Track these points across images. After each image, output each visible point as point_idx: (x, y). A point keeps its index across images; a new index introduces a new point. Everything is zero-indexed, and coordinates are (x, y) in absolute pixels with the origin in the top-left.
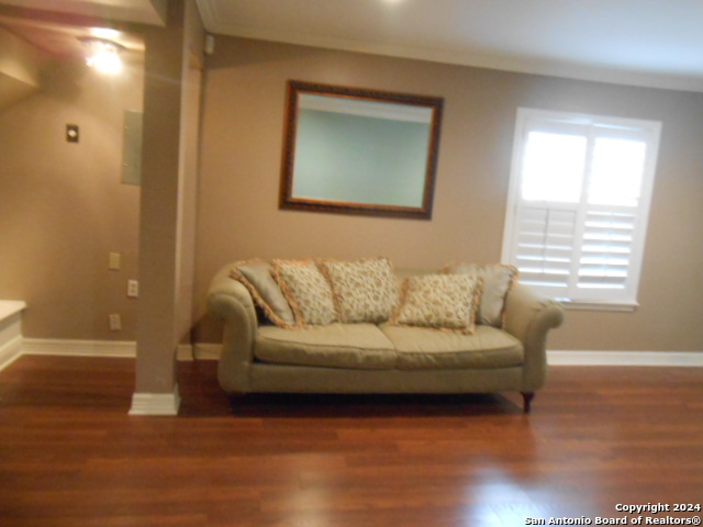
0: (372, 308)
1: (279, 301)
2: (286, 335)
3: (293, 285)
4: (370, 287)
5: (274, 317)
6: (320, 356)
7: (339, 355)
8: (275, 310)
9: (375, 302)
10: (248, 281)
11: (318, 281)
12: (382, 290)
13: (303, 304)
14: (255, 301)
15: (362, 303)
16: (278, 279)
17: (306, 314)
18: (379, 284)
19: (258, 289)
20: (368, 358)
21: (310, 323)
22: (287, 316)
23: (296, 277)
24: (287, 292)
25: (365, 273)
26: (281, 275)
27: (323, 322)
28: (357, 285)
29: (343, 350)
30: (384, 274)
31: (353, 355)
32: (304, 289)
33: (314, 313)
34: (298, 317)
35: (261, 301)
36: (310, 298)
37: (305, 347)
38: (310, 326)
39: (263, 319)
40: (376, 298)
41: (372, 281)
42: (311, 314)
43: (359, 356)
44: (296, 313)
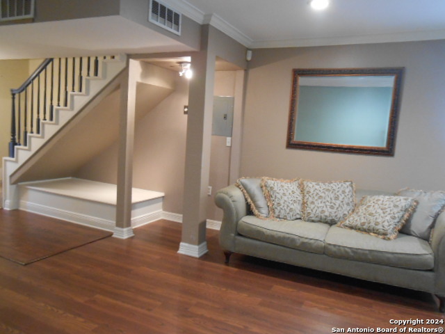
0: (327, 214)
1: (261, 202)
2: (262, 223)
3: (272, 193)
4: (329, 199)
5: (256, 212)
6: (272, 236)
7: (284, 238)
8: (258, 207)
9: (330, 210)
10: (245, 188)
11: (293, 192)
12: (338, 202)
13: (275, 206)
14: (246, 200)
15: (320, 209)
16: (264, 188)
17: (277, 211)
18: (337, 198)
19: (248, 192)
20: (303, 243)
21: (278, 217)
22: (264, 211)
23: (275, 189)
24: (268, 197)
25: (328, 190)
26: (266, 186)
27: (289, 218)
28: (320, 197)
29: (288, 236)
30: (344, 192)
31: (293, 240)
32: (278, 196)
33: (283, 212)
34: (271, 212)
35: (249, 200)
36: (282, 202)
37: (264, 230)
38: (278, 219)
39: (249, 212)
40: (332, 207)
41: (332, 196)
42: (280, 212)
43: (298, 241)
44: (271, 210)
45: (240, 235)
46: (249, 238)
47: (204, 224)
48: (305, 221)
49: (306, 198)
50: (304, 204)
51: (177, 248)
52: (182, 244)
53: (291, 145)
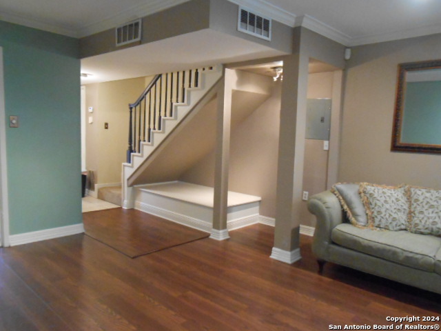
0: (439, 226)
1: (359, 209)
2: (359, 232)
3: (371, 200)
5: (353, 219)
6: (370, 247)
7: (384, 250)
8: (355, 215)
10: (341, 195)
11: (397, 200)
13: (375, 214)
14: (342, 206)
15: (431, 220)
16: (362, 195)
17: (377, 221)
19: (344, 198)
20: (407, 258)
21: (378, 226)
22: (362, 219)
23: (376, 195)
24: (367, 204)
26: (364, 192)
27: (391, 228)
28: (432, 206)
29: (388, 248)
31: (394, 253)
32: (379, 204)
33: (384, 221)
34: (370, 221)
35: (345, 207)
36: (383, 210)
37: (361, 240)
38: (378, 229)
39: (345, 219)
42: (380, 221)
43: (401, 254)
44: (371, 219)
45: (333, 243)
46: (344, 247)
47: (297, 229)
48: (412, 232)
49: (413, 207)
50: (411, 214)
51: (270, 253)
52: (274, 248)
53: (396, 147)
